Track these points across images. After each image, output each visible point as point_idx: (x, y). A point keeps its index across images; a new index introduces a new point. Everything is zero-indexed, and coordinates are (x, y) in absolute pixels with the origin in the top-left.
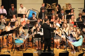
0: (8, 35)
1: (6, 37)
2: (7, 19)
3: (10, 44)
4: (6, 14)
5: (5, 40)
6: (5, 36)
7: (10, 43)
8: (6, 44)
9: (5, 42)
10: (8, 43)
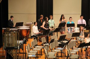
0: (87, 47)
1: (85, 49)
2: (86, 30)
3: (89, 57)
4: (85, 24)
5: (84, 53)
6: (83, 48)
7: (89, 55)
8: (85, 57)
9: (84, 54)
10: (87, 55)
